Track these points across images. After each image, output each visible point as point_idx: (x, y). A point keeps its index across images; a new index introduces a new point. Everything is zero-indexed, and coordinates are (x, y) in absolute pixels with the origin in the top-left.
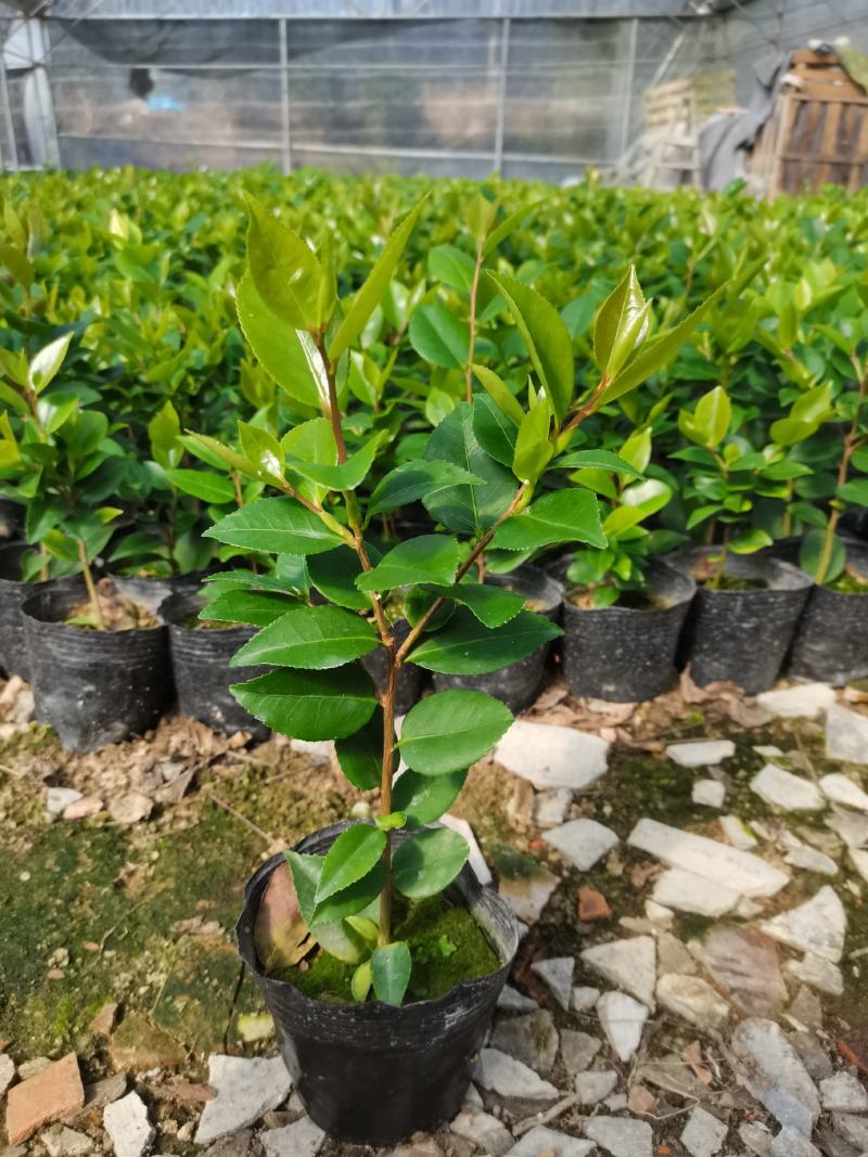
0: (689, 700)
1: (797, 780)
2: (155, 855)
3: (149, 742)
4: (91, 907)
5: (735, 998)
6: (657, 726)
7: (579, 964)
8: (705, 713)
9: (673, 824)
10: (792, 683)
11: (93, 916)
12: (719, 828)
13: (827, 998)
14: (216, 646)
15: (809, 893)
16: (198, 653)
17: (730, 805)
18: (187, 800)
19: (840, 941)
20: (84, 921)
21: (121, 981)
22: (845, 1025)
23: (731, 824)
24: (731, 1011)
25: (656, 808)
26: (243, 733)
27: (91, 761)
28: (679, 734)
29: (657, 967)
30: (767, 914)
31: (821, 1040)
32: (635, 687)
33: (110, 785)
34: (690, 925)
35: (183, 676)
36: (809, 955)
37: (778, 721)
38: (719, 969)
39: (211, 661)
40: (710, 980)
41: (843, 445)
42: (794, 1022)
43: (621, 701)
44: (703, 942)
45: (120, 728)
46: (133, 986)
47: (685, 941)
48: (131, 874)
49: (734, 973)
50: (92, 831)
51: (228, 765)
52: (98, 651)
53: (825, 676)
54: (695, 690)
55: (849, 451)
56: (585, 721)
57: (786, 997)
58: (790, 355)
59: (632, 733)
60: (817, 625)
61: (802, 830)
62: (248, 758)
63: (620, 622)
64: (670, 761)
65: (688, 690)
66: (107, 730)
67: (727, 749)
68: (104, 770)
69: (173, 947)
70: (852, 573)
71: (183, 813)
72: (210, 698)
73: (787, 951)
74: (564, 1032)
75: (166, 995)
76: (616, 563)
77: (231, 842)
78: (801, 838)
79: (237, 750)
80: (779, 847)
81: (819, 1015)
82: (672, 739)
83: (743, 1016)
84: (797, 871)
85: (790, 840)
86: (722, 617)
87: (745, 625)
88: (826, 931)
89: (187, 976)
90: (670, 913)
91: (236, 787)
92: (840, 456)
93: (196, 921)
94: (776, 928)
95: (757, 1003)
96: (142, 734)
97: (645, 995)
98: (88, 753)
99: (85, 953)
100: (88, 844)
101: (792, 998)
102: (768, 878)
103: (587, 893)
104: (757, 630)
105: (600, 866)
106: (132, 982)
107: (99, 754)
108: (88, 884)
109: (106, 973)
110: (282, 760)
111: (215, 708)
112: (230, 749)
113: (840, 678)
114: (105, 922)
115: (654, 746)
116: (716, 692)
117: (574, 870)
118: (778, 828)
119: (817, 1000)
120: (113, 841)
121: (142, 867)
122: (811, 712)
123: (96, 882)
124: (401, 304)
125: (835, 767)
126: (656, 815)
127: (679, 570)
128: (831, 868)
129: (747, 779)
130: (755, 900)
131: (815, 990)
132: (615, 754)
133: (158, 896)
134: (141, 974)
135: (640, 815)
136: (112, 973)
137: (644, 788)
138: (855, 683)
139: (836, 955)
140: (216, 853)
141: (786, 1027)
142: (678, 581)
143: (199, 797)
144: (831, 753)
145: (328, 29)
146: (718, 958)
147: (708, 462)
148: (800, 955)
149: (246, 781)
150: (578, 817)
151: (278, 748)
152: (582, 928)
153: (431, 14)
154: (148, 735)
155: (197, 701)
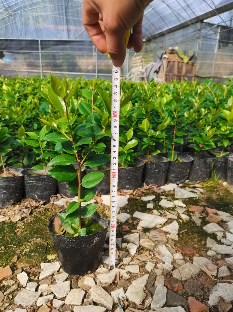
0: (145, 188)
1: (169, 202)
2: (23, 227)
3: (19, 205)
4: (9, 238)
5: (156, 242)
6: (139, 194)
7: (123, 239)
8: (149, 191)
9: (143, 212)
10: (168, 184)
11: (10, 240)
12: (153, 212)
13: (175, 241)
14: (36, 180)
15: (171, 222)
16: (31, 182)
17: (155, 208)
18: (30, 216)
19: (178, 230)
20: (8, 241)
21: (18, 252)
22: (179, 245)
23: (155, 211)
24: (155, 245)
25: (139, 210)
26: (43, 201)
27: (5, 210)
28: (144, 195)
29: (139, 238)
30: (162, 227)
31: (174, 248)
32: (133, 186)
33: (11, 214)
34: (146, 230)
35: (27, 188)
36: (171, 233)
37: (165, 191)
38: (153, 237)
39: (35, 183)
40: (151, 239)
41: (174, 131)
42: (168, 245)
43: (130, 190)
44: (149, 233)
45: (12, 201)
46: (21, 252)
47: (145, 233)
48: (18, 231)
49: (156, 238)
50: (7, 224)
51: (39, 209)
52: (7, 182)
53: (175, 182)
54: (147, 186)
55: (175, 132)
56: (123, 194)
57: (167, 241)
58: (161, 112)
59: (133, 196)
60: (172, 170)
61: (170, 211)
62: (44, 207)
63: (129, 170)
64: (142, 200)
65: (145, 187)
66: (9, 202)
67: (154, 197)
68: (8, 211)
69: (30, 244)
70: (179, 159)
71: (29, 219)
72: (34, 193)
73: (166, 233)
74: (120, 252)
75: (29, 253)
76: (127, 157)
77: (41, 223)
78: (170, 213)
79: (41, 205)
80: (165, 214)
81: (173, 244)
82: (142, 196)
83: (157, 245)
84: (169, 219)
85: (167, 213)
86: (151, 169)
87: (156, 170)
88: (175, 229)
89: (34, 249)
90: (142, 228)
91: (42, 213)
92: (173, 133)
93: (35, 239)
94: (164, 229)
95: (160, 243)
96: (18, 203)
97: (137, 243)
98: (4, 208)
99: (9, 247)
100: (7, 226)
101: (168, 241)
102: (163, 220)
103: (124, 226)
104: (159, 171)
105: (127, 221)
106: (20, 252)
107: (7, 208)
108: (8, 233)
109: (14, 251)
110: (52, 207)
111: (36, 195)
112: (39, 205)
113: (178, 182)
114: (13, 241)
115: (138, 198)
116: (151, 186)
117: (121, 223)
118: (165, 211)
119: (173, 241)
120: (13, 225)
121: (20, 230)
122: (172, 189)
123: (10, 233)
124: (76, 104)
125: (177, 199)
126: (139, 211)
127: (141, 159)
128: (176, 218)
129: (158, 203)
130: (160, 225)
131: (173, 240)
132: (129, 200)
133: (25, 235)
134: (23, 250)
135: (135, 211)
136: (16, 251)
137: (136, 206)
138: (181, 183)
139: (177, 233)
140: (38, 226)
141: (167, 246)
142: (141, 162)
143: (33, 215)
144: (176, 197)
145: (51, 42)
146: (152, 235)
147: (145, 135)
148: (170, 234)
149: (44, 211)
150: (122, 213)
151: (51, 204)
152: (123, 233)
153: (78, 40)
154: (19, 203)
155: (31, 194)
